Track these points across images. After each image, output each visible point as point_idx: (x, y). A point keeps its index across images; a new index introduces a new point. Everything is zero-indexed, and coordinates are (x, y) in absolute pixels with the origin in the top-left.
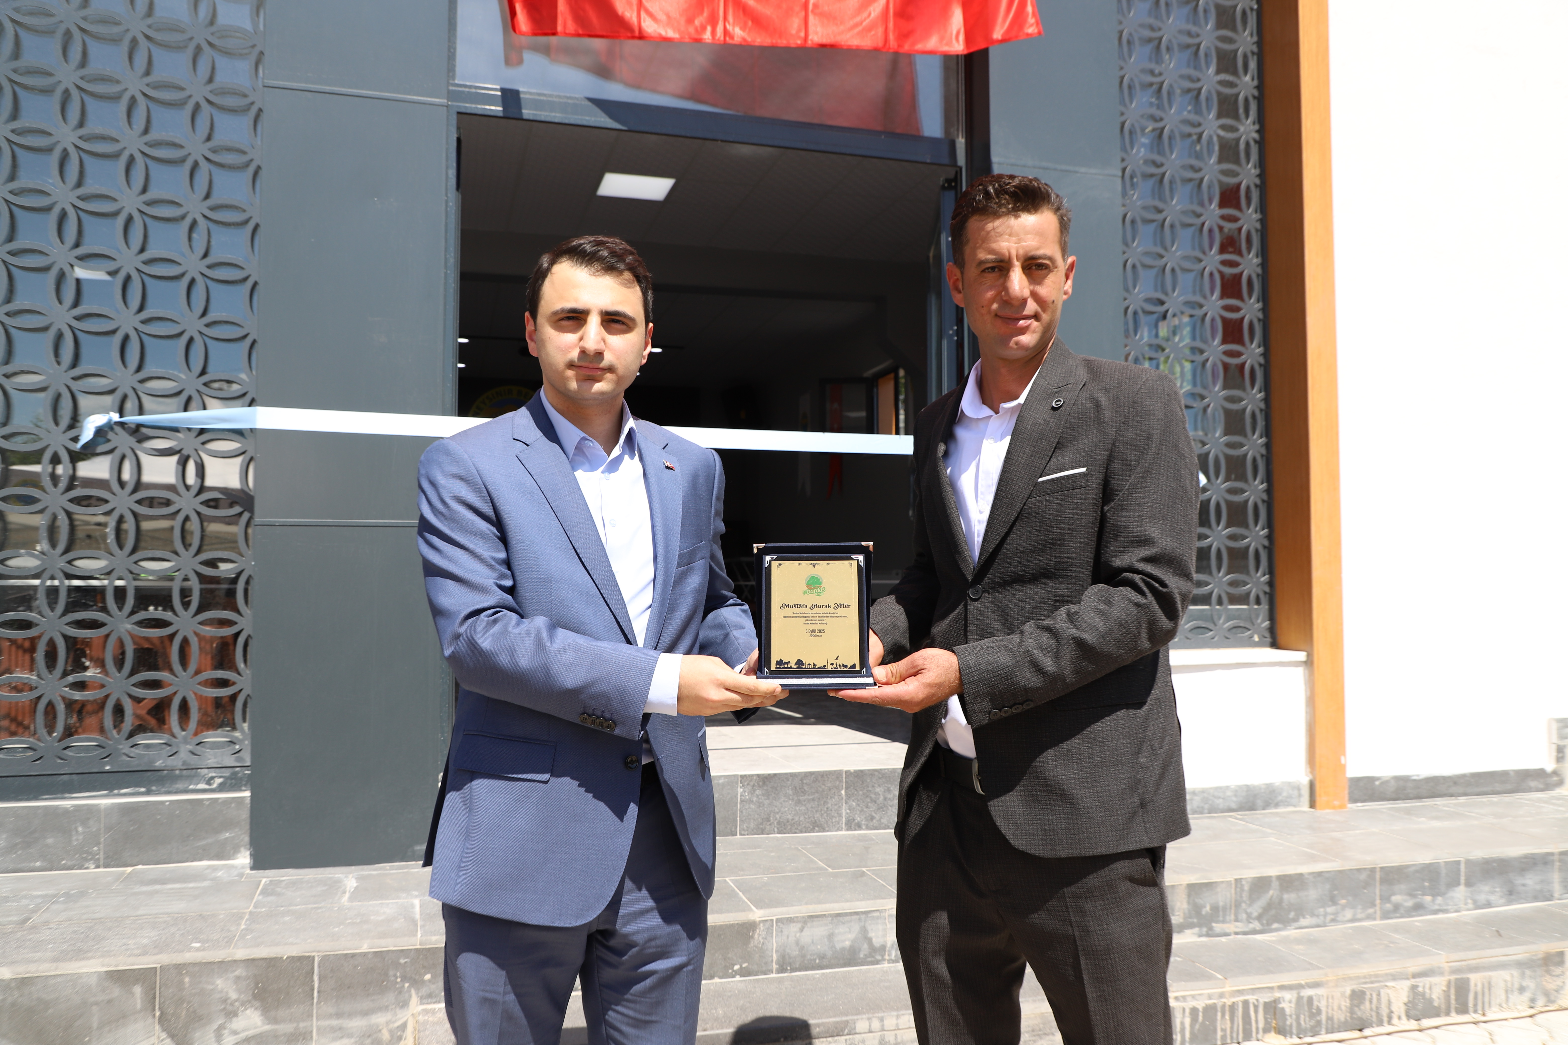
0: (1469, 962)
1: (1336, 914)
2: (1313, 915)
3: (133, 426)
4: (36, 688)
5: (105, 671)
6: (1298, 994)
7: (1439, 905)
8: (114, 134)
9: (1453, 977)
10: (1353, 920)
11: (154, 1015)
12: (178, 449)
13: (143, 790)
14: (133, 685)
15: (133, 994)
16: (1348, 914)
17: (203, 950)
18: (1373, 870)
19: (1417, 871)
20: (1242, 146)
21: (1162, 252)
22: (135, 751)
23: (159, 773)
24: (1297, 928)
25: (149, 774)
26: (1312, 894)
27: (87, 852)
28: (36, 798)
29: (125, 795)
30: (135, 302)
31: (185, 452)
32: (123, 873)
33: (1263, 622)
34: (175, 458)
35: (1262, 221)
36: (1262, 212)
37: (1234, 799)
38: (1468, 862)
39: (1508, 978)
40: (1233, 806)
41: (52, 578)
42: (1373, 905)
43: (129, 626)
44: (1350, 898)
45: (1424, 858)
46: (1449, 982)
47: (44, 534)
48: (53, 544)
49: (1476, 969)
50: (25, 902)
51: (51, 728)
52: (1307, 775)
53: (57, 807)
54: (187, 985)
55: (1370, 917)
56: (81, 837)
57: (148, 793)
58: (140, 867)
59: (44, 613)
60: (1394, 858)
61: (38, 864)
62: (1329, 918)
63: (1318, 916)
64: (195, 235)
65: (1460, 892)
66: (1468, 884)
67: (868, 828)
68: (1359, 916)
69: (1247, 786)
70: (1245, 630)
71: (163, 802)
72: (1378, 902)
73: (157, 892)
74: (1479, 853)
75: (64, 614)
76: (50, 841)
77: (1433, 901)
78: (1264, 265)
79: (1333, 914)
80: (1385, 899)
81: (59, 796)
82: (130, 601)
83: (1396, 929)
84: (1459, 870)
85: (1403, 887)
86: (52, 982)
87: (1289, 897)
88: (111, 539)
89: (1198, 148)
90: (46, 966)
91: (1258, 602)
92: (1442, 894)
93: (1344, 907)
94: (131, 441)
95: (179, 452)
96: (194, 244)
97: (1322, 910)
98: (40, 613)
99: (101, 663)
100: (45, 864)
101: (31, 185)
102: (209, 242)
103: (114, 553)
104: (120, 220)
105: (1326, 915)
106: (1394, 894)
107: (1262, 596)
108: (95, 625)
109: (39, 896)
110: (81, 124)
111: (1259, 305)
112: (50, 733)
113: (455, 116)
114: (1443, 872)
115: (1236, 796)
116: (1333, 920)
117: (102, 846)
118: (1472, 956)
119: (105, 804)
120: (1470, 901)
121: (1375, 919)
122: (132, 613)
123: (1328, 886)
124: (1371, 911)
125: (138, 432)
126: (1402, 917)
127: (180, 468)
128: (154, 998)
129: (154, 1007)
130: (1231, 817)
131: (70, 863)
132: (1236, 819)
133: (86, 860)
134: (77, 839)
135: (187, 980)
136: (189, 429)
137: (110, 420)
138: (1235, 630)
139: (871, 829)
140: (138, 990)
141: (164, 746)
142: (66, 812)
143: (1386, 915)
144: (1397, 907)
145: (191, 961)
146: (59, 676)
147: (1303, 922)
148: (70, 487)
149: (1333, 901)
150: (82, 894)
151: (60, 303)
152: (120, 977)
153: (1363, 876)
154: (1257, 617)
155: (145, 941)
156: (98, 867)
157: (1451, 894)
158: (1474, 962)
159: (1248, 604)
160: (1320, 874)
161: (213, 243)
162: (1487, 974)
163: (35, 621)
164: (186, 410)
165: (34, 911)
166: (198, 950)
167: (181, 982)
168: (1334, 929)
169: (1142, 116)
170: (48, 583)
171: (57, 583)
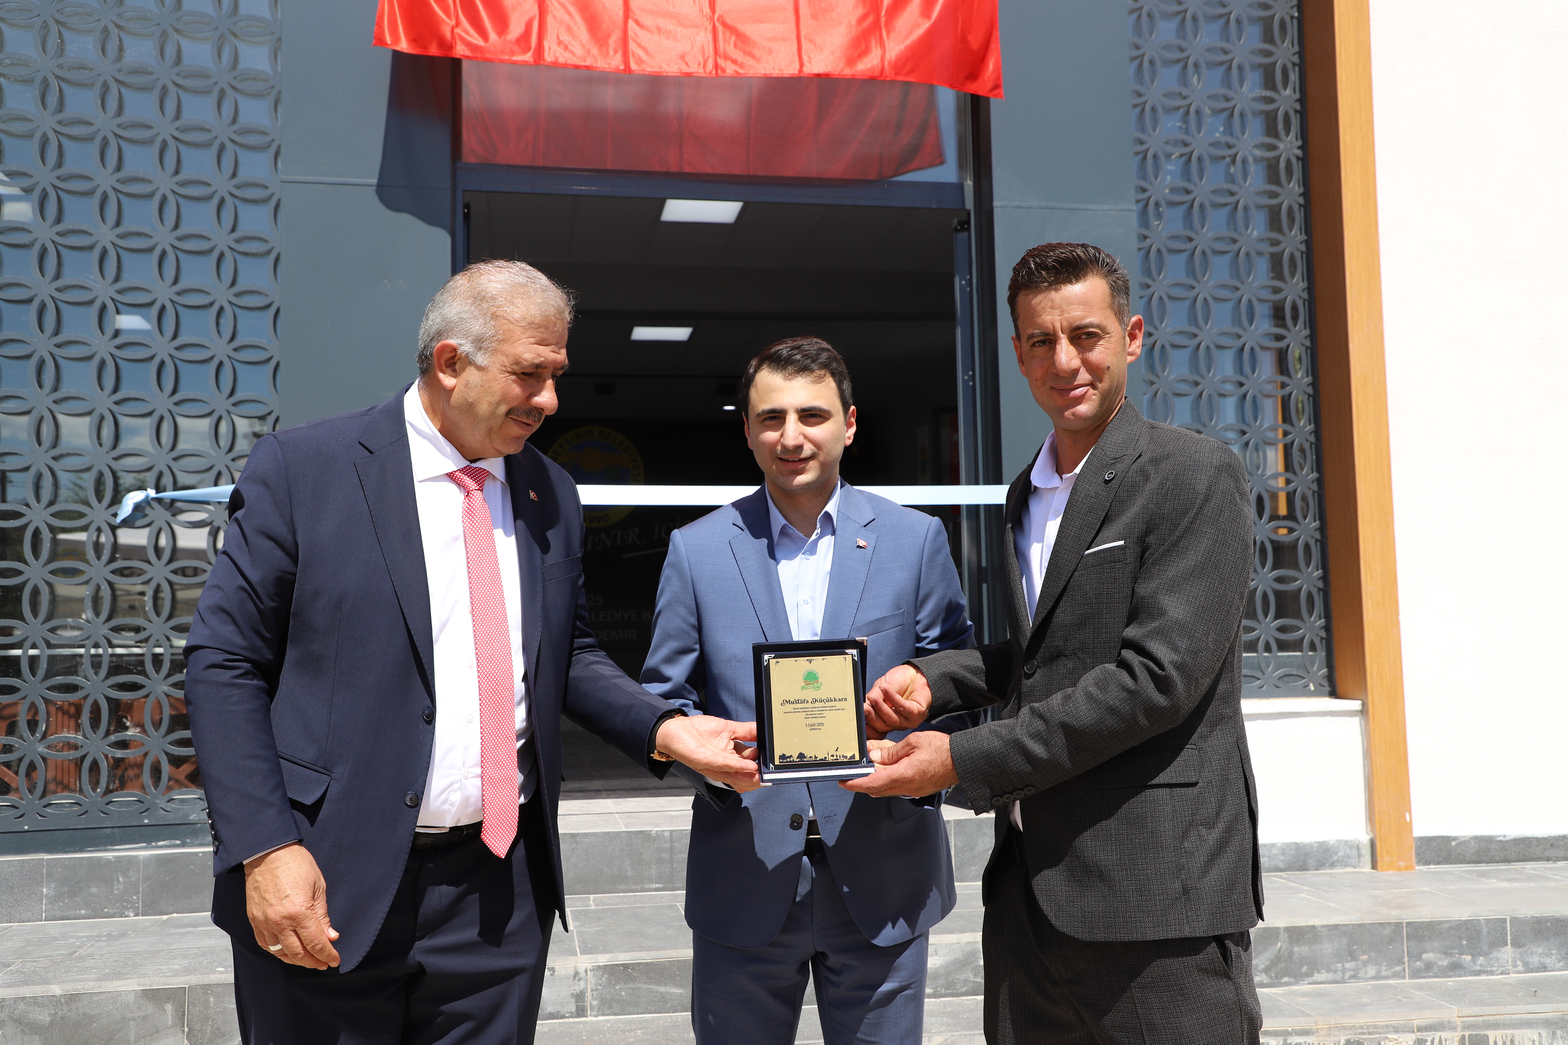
0: (1486, 1018)
1: (1357, 970)
2: (1329, 970)
3: (168, 501)
4: (82, 746)
5: (144, 731)
7: (1481, 965)
8: (147, 231)
9: (1467, 1033)
10: (1375, 978)
11: (183, 1031)
12: (209, 521)
13: (178, 842)
14: (170, 743)
15: (165, 1011)
16: (1372, 971)
18: (1398, 925)
19: (1451, 928)
20: (1282, 164)
21: (1193, 282)
22: (170, 806)
23: (193, 826)
24: (1310, 984)
25: (184, 827)
26: (1327, 948)
27: (127, 901)
28: (81, 851)
29: (162, 847)
30: (169, 386)
31: (216, 524)
32: (160, 919)
33: (1319, 670)
34: (207, 530)
35: (1307, 242)
36: (1307, 233)
37: (1282, 858)
38: (1514, 920)
39: (1536, 1038)
40: (1281, 865)
41: (96, 646)
42: (1401, 962)
43: (166, 688)
44: (1373, 954)
45: (1462, 913)
46: (1463, 1037)
47: (89, 603)
48: (97, 614)
49: (1495, 1026)
50: (71, 941)
51: (95, 784)
52: (1367, 833)
53: (100, 858)
54: (212, 1005)
55: (1395, 975)
56: (122, 887)
57: (183, 845)
58: (175, 915)
59: (89, 677)
60: (1424, 913)
61: (83, 912)
62: (1347, 975)
63: (1335, 972)
64: (222, 321)
65: (1507, 953)
66: (1516, 944)
68: (1384, 974)
69: (1295, 843)
70: (1298, 678)
71: (196, 854)
72: (1406, 959)
73: (189, 933)
74: (1527, 911)
75: (107, 678)
76: (94, 890)
77: (1474, 961)
78: (1310, 289)
79: (1353, 970)
80: (1415, 956)
81: (102, 848)
82: (166, 666)
83: (1421, 988)
84: (1505, 929)
85: (1436, 944)
86: (96, 998)
87: (1300, 950)
88: (149, 607)
89: (1232, 170)
90: (93, 984)
91: (1313, 647)
92: (1486, 955)
93: (1365, 964)
94: (167, 515)
95: (210, 523)
96: (222, 329)
97: (1339, 965)
98: (85, 677)
99: (140, 725)
100: (89, 912)
101: (75, 282)
102: (235, 326)
103: (152, 620)
104: (155, 310)
105: (1344, 971)
106: (1425, 952)
107: (1317, 641)
108: (134, 687)
109: (83, 937)
110: (118, 223)
111: (1306, 332)
112: (94, 790)
114: (1485, 930)
115: (1283, 854)
116: (1352, 977)
117: (140, 895)
118: (1489, 1012)
119: (144, 856)
120: (1519, 963)
121: (1404, 978)
122: (169, 675)
123: (1345, 941)
124: (1398, 968)
125: (172, 506)
126: (1436, 977)
127: (212, 539)
128: (184, 1015)
129: (183, 1023)
130: (1276, 876)
131: (111, 911)
132: (1281, 877)
133: (127, 908)
134: (118, 889)
135: (212, 999)
136: (219, 503)
137: (147, 497)
138: (1286, 678)
140: (169, 1007)
141: (198, 801)
142: (108, 862)
143: (1416, 974)
144: (1429, 966)
145: (216, 982)
146: (102, 735)
147: (1317, 977)
148: (112, 559)
149: (1353, 956)
150: (123, 935)
151: (102, 389)
152: (154, 996)
153: (1387, 931)
154: (1313, 665)
155: (177, 967)
156: (137, 915)
157: (1494, 954)
158: (1491, 1018)
159: (1302, 651)
160: (1336, 927)
161: (239, 327)
162: (1509, 1032)
163: (81, 684)
164: (216, 484)
165: (80, 947)
166: (221, 972)
167: (208, 1001)
168: (1353, 986)
169: (1167, 143)
170: (93, 651)
171: (100, 651)
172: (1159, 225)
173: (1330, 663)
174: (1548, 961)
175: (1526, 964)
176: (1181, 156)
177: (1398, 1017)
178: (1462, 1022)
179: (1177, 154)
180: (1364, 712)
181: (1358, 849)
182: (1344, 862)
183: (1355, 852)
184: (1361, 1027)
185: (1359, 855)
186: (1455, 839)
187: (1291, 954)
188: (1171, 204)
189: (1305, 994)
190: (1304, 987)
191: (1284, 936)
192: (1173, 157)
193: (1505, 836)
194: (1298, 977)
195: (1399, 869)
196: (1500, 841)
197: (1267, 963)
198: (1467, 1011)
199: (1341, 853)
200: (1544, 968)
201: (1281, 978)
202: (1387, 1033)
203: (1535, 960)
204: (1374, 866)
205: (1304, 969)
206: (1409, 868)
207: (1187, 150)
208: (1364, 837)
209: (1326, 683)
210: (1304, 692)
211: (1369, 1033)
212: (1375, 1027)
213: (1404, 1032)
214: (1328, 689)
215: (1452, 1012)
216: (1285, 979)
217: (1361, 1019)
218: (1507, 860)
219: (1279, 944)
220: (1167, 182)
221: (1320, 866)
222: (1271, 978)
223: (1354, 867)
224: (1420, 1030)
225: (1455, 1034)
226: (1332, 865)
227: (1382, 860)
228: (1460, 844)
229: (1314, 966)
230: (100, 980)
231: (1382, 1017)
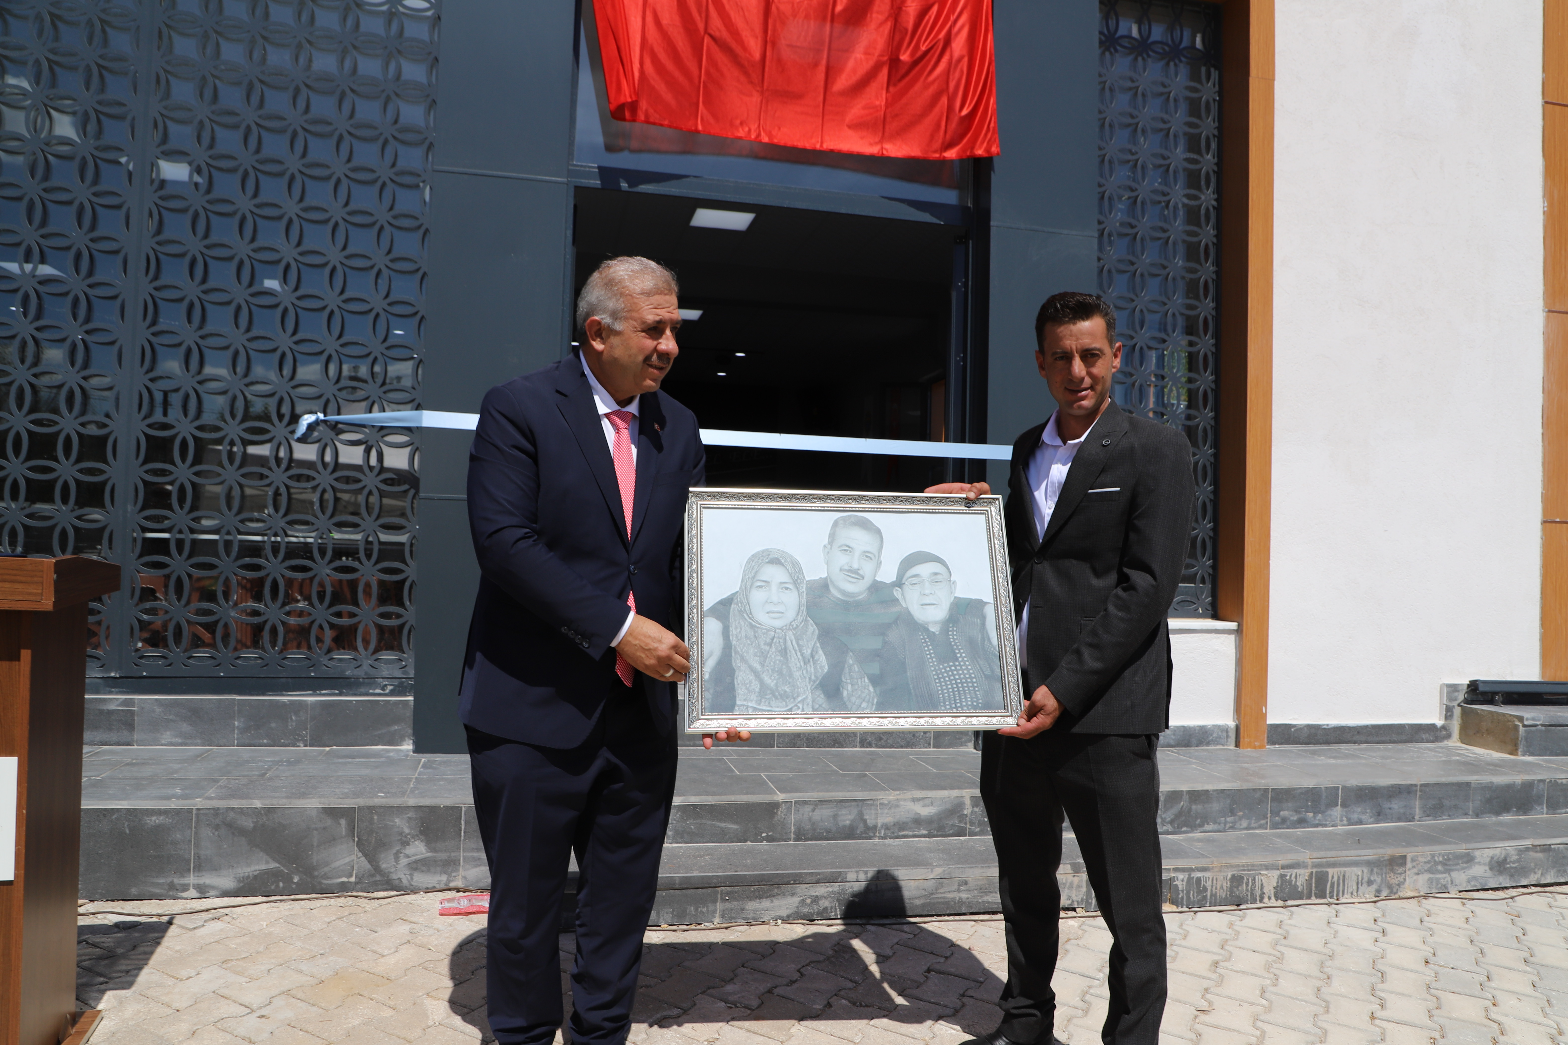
0: (1328, 859)
1: (1234, 823)
2: (1215, 823)
3: (334, 423)
4: (264, 614)
5: (311, 604)
6: (1189, 875)
7: (1319, 820)
8: (325, 206)
9: (1314, 870)
10: (1247, 829)
11: (354, 840)
12: (364, 440)
13: (337, 692)
14: (331, 615)
15: (340, 824)
16: (1244, 823)
17: (387, 798)
18: (1266, 791)
19: (1302, 793)
20: (1203, 211)
21: (1134, 297)
22: (331, 664)
23: (348, 680)
24: (1201, 832)
25: (341, 680)
26: (1215, 806)
27: (299, 735)
28: (264, 694)
29: (324, 695)
30: (336, 332)
31: (370, 443)
32: (324, 750)
33: (1206, 598)
34: (362, 448)
35: (1217, 272)
36: (1217, 266)
37: (1173, 737)
38: (1344, 788)
39: (1360, 873)
40: (1172, 742)
41: (276, 535)
42: (1265, 817)
43: (328, 571)
44: (1246, 811)
45: (1309, 783)
46: (1312, 873)
47: (270, 502)
48: (277, 510)
49: (1334, 865)
50: (260, 764)
51: (274, 644)
52: (1234, 721)
53: (278, 701)
54: (376, 821)
55: (1261, 827)
56: (294, 724)
57: (340, 694)
58: (335, 747)
59: (270, 559)
60: (1284, 781)
61: (265, 741)
62: (1228, 826)
63: (1219, 824)
64: (380, 281)
65: (1337, 812)
66: (1344, 805)
67: (877, 747)
68: (1253, 825)
69: (1183, 727)
70: (1191, 604)
71: (351, 701)
72: (1269, 815)
73: (349, 763)
74: (1353, 782)
75: (283, 561)
76: (273, 725)
77: (1314, 817)
78: (1217, 308)
79: (1232, 823)
80: (1275, 813)
81: (279, 693)
82: (329, 553)
83: (1279, 836)
84: (1338, 794)
85: (1290, 805)
86: (287, 812)
87: (1197, 808)
88: (317, 506)
89: (1166, 212)
90: (284, 800)
91: (1203, 581)
92: (1323, 812)
93: (1241, 818)
94: (332, 434)
95: (366, 442)
96: (379, 287)
97: (1223, 819)
98: (267, 560)
99: (308, 598)
100: (270, 742)
101: (266, 245)
102: (390, 286)
103: (319, 517)
104: (327, 270)
105: (1225, 823)
106: (1283, 810)
107: (1206, 577)
108: (304, 569)
109: (269, 761)
110: (301, 200)
111: (1212, 341)
112: (273, 647)
113: (573, 189)
114: (1324, 795)
115: (1174, 734)
116: (1231, 828)
117: (308, 731)
118: (1331, 855)
119: (311, 701)
120: (1344, 819)
121: (1266, 829)
122: (331, 561)
123: (1228, 801)
124: (1263, 822)
125: (336, 428)
126: (1288, 828)
127: (366, 455)
128: (354, 828)
129: (354, 834)
130: (1169, 751)
131: (286, 742)
132: (1172, 752)
133: (298, 740)
134: (291, 725)
135: (376, 817)
136: (373, 426)
137: (317, 419)
138: (1182, 603)
139: (880, 748)
140: (343, 822)
141: (352, 660)
142: (284, 704)
143: (1275, 826)
144: (1284, 820)
145: (379, 804)
146: (279, 606)
147: (1207, 827)
148: (288, 468)
149: (1232, 812)
150: (298, 762)
151: (284, 331)
152: (331, 812)
153: (1258, 795)
154: (1202, 594)
155: (346, 791)
156: (305, 746)
157: (1329, 812)
158: (1332, 859)
159: (1195, 584)
160: (1223, 791)
161: (392, 287)
162: (1343, 869)
163: (264, 565)
164: (370, 412)
165: (268, 770)
166: (382, 797)
167: (372, 819)
168: (1232, 834)
169: (1119, 187)
170: (273, 539)
171: (279, 539)
172: (1111, 250)
173: (1214, 594)
174: (1363, 817)
175: (1349, 820)
176: (1129, 198)
177: (1269, 859)
178: (1312, 862)
179: (1126, 197)
180: (1239, 632)
181: (1227, 732)
182: (1216, 742)
183: (1225, 734)
184: (1243, 866)
185: (1228, 737)
186: (1294, 726)
187: (1190, 810)
188: (1122, 235)
189: (1199, 840)
190: (1197, 835)
191: (1186, 797)
192: (1124, 198)
193: (1328, 725)
194: (1193, 827)
195: (1255, 747)
196: (1324, 729)
197: (1173, 817)
198: (1316, 855)
199: (1215, 735)
200: (1360, 822)
201: (1182, 828)
202: (1260, 870)
203: (1355, 817)
204: (1237, 745)
205: (1198, 821)
206: (1262, 746)
207: (1134, 194)
208: (1231, 723)
209: (1210, 608)
210: (1195, 615)
211: (1249, 870)
212: (1253, 866)
213: (1272, 869)
214: (1210, 612)
215: (1305, 856)
216: (1184, 829)
217: (1244, 860)
218: (1328, 743)
219: (1182, 803)
220: (1118, 218)
221: (1200, 743)
222: (1174, 828)
223: (1223, 745)
224: (1283, 868)
225: (1307, 871)
226: (1208, 744)
227: (1244, 740)
228: (1297, 730)
229: (1205, 819)
230: (287, 797)
231: (1258, 859)
